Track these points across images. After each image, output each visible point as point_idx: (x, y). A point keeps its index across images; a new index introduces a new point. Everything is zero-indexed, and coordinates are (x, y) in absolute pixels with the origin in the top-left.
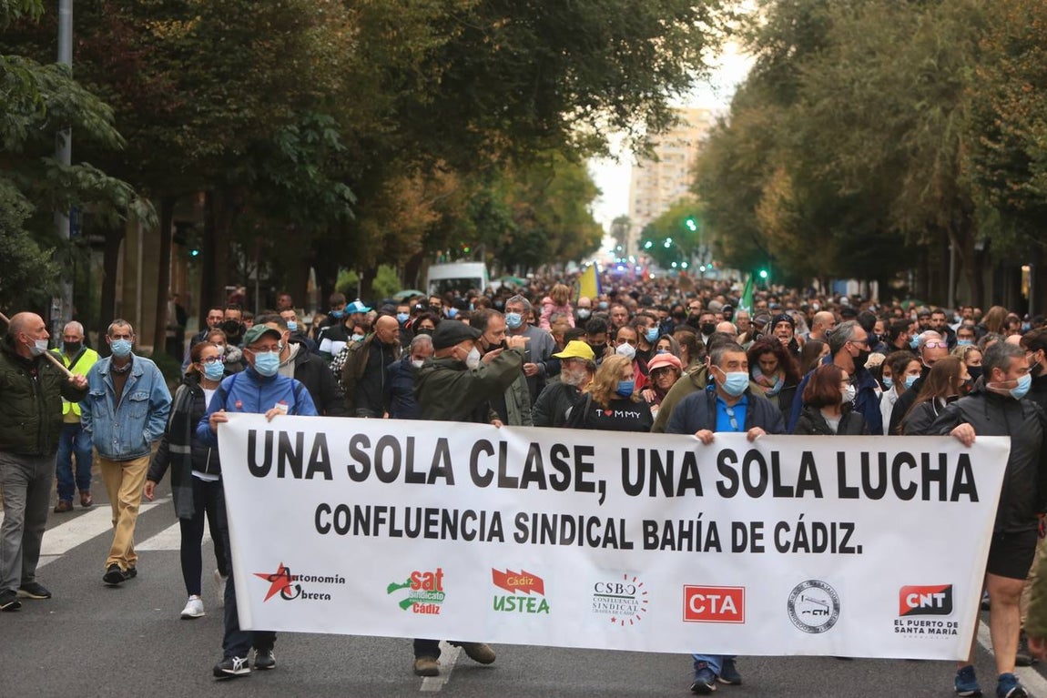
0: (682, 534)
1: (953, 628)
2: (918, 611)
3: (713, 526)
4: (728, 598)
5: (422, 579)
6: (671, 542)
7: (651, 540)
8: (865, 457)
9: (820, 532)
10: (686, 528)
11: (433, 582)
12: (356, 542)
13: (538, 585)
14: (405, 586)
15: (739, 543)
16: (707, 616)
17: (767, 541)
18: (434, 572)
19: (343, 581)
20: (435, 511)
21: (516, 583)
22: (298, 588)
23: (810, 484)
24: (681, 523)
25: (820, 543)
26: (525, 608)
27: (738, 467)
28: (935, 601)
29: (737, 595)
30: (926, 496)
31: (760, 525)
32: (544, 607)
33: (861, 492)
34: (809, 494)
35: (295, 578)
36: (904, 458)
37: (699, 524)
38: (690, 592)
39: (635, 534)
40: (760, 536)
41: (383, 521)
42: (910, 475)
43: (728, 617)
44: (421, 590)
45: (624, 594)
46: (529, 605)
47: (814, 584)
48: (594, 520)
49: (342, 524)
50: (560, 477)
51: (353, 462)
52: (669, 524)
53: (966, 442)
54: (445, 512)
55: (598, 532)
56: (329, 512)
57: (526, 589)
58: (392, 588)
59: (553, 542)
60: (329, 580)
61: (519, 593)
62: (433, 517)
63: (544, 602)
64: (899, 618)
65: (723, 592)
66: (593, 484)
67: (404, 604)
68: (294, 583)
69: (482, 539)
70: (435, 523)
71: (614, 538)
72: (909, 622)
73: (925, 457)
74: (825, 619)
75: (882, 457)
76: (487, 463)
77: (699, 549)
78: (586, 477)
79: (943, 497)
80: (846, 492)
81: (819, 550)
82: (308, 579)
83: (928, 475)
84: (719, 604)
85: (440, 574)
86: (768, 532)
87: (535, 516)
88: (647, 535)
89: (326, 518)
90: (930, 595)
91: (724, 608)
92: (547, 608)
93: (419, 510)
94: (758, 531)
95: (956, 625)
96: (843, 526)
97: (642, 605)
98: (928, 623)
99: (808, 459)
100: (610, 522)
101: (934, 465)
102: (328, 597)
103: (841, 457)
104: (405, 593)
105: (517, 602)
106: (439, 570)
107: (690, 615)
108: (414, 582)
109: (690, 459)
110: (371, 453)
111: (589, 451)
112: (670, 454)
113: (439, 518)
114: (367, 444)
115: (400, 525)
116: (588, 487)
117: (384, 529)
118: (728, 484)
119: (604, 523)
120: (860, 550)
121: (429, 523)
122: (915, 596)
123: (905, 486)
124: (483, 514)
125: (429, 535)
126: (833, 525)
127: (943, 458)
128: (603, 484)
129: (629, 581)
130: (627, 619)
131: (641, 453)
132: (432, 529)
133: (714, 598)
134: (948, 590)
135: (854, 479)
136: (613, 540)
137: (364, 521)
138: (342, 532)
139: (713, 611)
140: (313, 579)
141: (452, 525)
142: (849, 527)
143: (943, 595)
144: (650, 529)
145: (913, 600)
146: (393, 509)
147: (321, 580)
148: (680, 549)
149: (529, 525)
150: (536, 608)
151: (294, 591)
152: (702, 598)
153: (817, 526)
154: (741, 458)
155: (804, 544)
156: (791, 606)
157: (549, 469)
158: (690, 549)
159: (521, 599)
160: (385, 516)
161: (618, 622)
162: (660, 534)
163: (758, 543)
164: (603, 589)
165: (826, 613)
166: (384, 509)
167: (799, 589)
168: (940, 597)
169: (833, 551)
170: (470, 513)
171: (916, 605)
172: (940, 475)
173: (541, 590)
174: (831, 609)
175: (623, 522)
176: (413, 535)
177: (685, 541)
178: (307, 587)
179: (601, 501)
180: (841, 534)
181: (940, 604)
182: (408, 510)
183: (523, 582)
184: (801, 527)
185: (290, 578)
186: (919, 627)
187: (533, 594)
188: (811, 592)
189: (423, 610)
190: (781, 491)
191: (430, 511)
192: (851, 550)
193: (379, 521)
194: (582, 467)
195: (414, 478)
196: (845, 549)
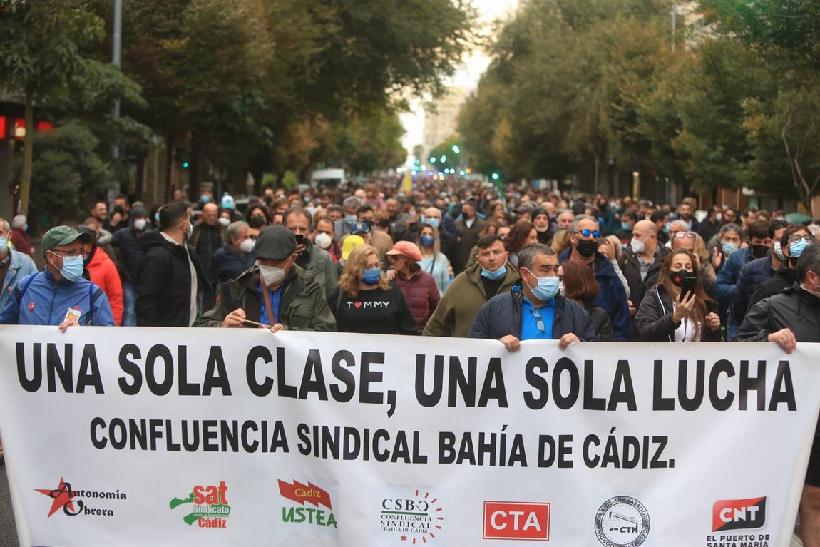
0: (483, 448)
1: (764, 542)
2: (732, 525)
3: (519, 439)
4: (532, 515)
5: (205, 494)
6: (470, 456)
7: (447, 454)
8: (683, 365)
9: (631, 447)
10: (487, 441)
11: (217, 496)
12: (133, 457)
14: (187, 501)
15: (547, 457)
16: (509, 533)
17: (576, 456)
18: (218, 485)
19: (124, 496)
20: (214, 423)
21: (304, 494)
22: (80, 503)
23: (623, 395)
24: (482, 436)
25: (631, 458)
26: (314, 520)
27: (548, 377)
28: (748, 514)
29: (542, 512)
30: (743, 406)
31: (569, 438)
32: (333, 521)
33: (677, 404)
34: (622, 406)
35: (77, 494)
36: (723, 366)
37: (503, 437)
38: (490, 508)
39: (429, 447)
40: (569, 451)
41: (160, 435)
42: (728, 384)
43: (532, 533)
44: (205, 505)
45: (416, 510)
46: (319, 518)
47: (623, 500)
48: (382, 433)
49: (118, 439)
50: (343, 388)
51: (123, 374)
52: (467, 437)
53: (787, 348)
54: (224, 423)
55: (386, 445)
56: (104, 426)
57: (314, 501)
58: (175, 503)
59: (336, 456)
60: (110, 495)
62: (211, 429)
63: (332, 516)
64: (711, 534)
65: (527, 508)
66: (381, 395)
67: (189, 519)
68: (76, 499)
69: (265, 450)
70: (214, 435)
71: (406, 450)
72: (722, 538)
73: (744, 365)
74: (634, 537)
75: (701, 365)
76: (264, 370)
77: (502, 464)
78: (373, 387)
79: (761, 407)
80: (662, 404)
81: (629, 465)
82: (89, 494)
83: (746, 384)
84: (522, 520)
85: (223, 487)
86: (577, 445)
87: (316, 428)
88: (442, 447)
89: (102, 433)
90: (743, 509)
91: (528, 524)
92: (335, 523)
93: (196, 423)
94: (567, 445)
95: (768, 536)
96: (656, 439)
97: (436, 522)
98: (741, 538)
99: (623, 368)
100: (401, 435)
101: (753, 373)
102: (111, 513)
103: (658, 365)
104: (189, 508)
105: (306, 514)
106: (222, 483)
107: (490, 532)
108: (196, 496)
109: (495, 365)
110: (141, 365)
111: (379, 358)
112: (473, 362)
113: (218, 429)
115: (177, 438)
116: (377, 398)
118: (537, 394)
119: (394, 437)
120: (672, 463)
121: (208, 435)
122: (729, 510)
123: (722, 395)
124: (264, 424)
125: (209, 448)
126: (646, 439)
127: (762, 366)
128: (392, 396)
129: (421, 497)
131: (439, 360)
132: (212, 441)
133: (517, 514)
134: (762, 503)
135: (670, 390)
136: (404, 454)
137: (140, 435)
138: (119, 446)
139: (516, 528)
140: (95, 494)
141: (233, 437)
142: (662, 440)
143: (757, 508)
144: (447, 441)
145: (727, 515)
146: (169, 423)
147: (102, 495)
148: (481, 463)
149: (311, 436)
150: (326, 521)
151: (77, 508)
152: (504, 515)
153: (628, 440)
154: (551, 368)
155: (615, 459)
156: (598, 523)
157: (330, 378)
158: (492, 463)
159: (311, 511)
160: (161, 429)
162: (457, 447)
163: (567, 457)
164: (391, 505)
165: (635, 530)
166: (159, 423)
167: (607, 506)
168: (754, 510)
169: (645, 466)
170: (250, 424)
171: (729, 520)
172: (758, 383)
174: (640, 526)
175: (416, 435)
176: (192, 448)
177: (487, 456)
178: (90, 503)
179: (390, 413)
180: (653, 448)
181: (752, 518)
182: (184, 423)
183: (311, 494)
184: (612, 440)
185: (72, 494)
186: (732, 542)
187: (321, 507)
188: (619, 509)
189: (210, 524)
190: (593, 404)
191: (207, 424)
192: (663, 465)
193: (155, 435)
194: (368, 376)
195: (188, 389)
196: (657, 464)
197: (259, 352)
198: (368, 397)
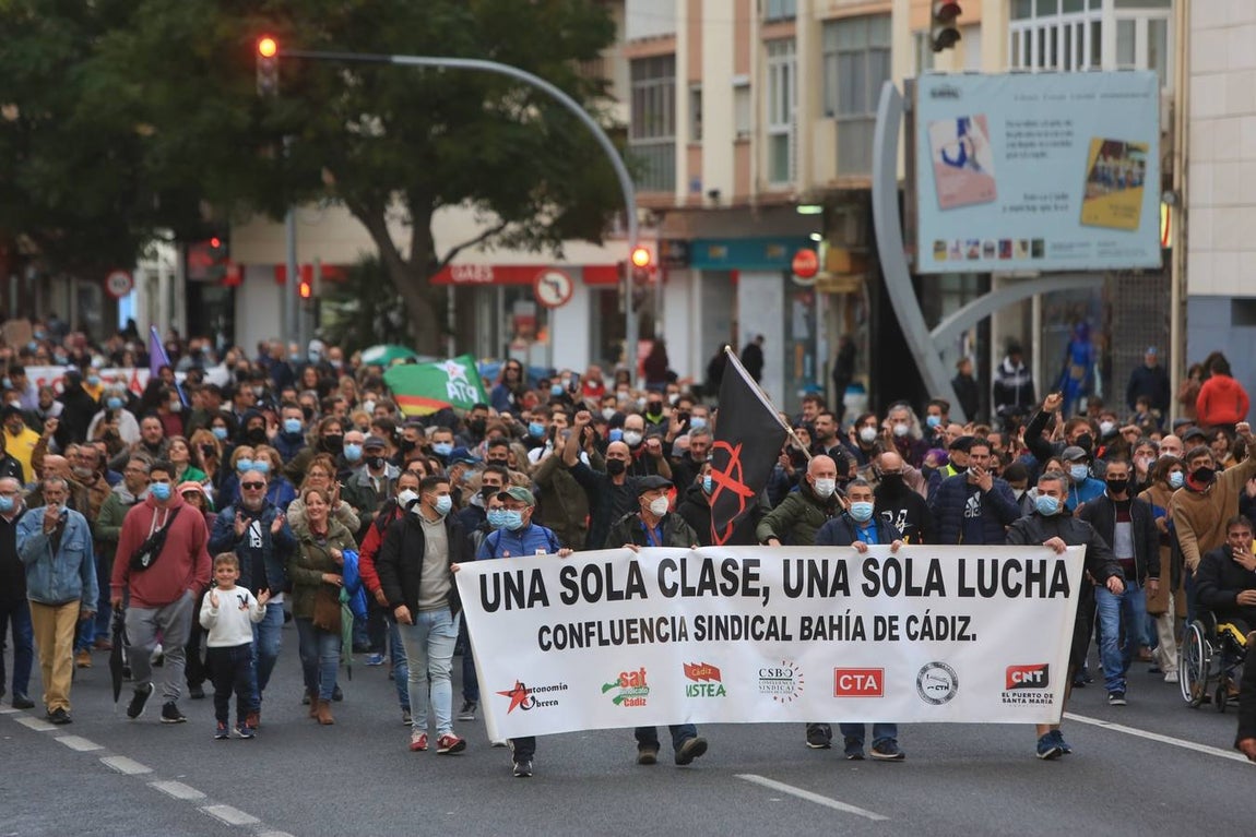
0: (832, 627)
1: (1049, 699)
2: (1021, 685)
3: (859, 619)
4: (871, 677)
5: (629, 678)
6: (823, 633)
7: (806, 633)
8: (981, 563)
9: (942, 624)
10: (836, 622)
11: (638, 680)
12: (573, 653)
13: (715, 674)
14: (616, 685)
15: (880, 633)
16: (854, 692)
17: (901, 632)
18: (638, 671)
19: (565, 687)
20: (635, 621)
21: (698, 673)
22: (533, 698)
23: (935, 585)
24: (831, 618)
25: (942, 633)
26: (706, 693)
27: (879, 573)
28: (1034, 677)
29: (878, 675)
30: (1029, 594)
31: (896, 618)
32: (722, 691)
33: (977, 591)
34: (934, 593)
35: (530, 691)
36: (1012, 564)
37: (848, 618)
38: (840, 673)
39: (793, 628)
40: (896, 628)
41: (593, 634)
42: (1016, 578)
43: (870, 692)
44: (629, 687)
45: (783, 677)
46: (709, 690)
47: (937, 665)
48: (759, 619)
49: (560, 641)
50: (729, 585)
51: (564, 589)
52: (821, 619)
53: (1061, 551)
54: (642, 621)
55: (761, 628)
56: (549, 632)
57: (706, 678)
58: (606, 688)
59: (726, 638)
60: (555, 688)
61: (701, 682)
62: (633, 626)
63: (721, 687)
64: (1006, 691)
65: (866, 673)
66: (758, 590)
67: (617, 701)
68: (529, 695)
69: (674, 640)
70: (635, 631)
71: (776, 631)
72: (1014, 694)
73: (1029, 563)
74: (946, 693)
75: (995, 563)
76: (672, 577)
77: (847, 639)
78: (752, 585)
79: (1042, 595)
80: (965, 592)
81: (940, 638)
82: (539, 690)
83: (1031, 577)
84: (864, 682)
85: (643, 672)
86: (901, 623)
87: (710, 618)
88: (803, 628)
89: (547, 638)
90: (1030, 673)
91: (868, 685)
92: (724, 692)
93: (621, 622)
94: (894, 623)
95: (1051, 696)
96: (961, 619)
97: (798, 685)
98: (1029, 695)
99: (935, 564)
100: (773, 619)
101: (1036, 569)
102: (556, 703)
103: (962, 563)
104: (616, 692)
105: (700, 689)
106: (642, 669)
107: (839, 692)
108: (622, 681)
109: (842, 565)
110: (578, 580)
111: (756, 563)
112: (825, 563)
113: (637, 626)
114: (574, 573)
115: (606, 635)
116: (755, 593)
117: (594, 640)
118: (871, 586)
119: (767, 621)
120: (974, 639)
121: (630, 631)
122: (1019, 673)
123: (1012, 586)
124: (673, 619)
125: (631, 641)
126: (953, 618)
127: (1043, 563)
128: (766, 590)
129: (787, 666)
130: (786, 696)
131: (800, 563)
132: (633, 636)
133: (859, 677)
134: (1045, 668)
135: (971, 581)
136: (775, 634)
137: (577, 636)
138: (561, 647)
139: (859, 688)
140: (543, 689)
141: (650, 631)
142: (966, 620)
143: (1041, 672)
144: (807, 624)
145: (1017, 677)
146: (600, 623)
147: (549, 689)
148: (831, 638)
149: (706, 625)
150: (715, 692)
151: (530, 702)
152: (850, 678)
153: (940, 619)
154: (881, 565)
155: (930, 634)
156: (919, 683)
157: (720, 579)
158: (840, 638)
159: (703, 686)
160: (594, 629)
161: (779, 699)
162: (813, 628)
163: (895, 633)
164: (765, 674)
165: (947, 688)
166: (592, 624)
167: (925, 670)
168: (1039, 674)
169: (953, 639)
170: (663, 620)
171: (1019, 681)
172: (1041, 577)
173: (718, 679)
174: (951, 685)
175: (784, 619)
176: (618, 642)
177: (836, 633)
178: (540, 697)
179: (765, 603)
180: (959, 625)
181: (1039, 680)
182: (612, 622)
183: (704, 672)
184: (927, 619)
185: (526, 692)
186: (1022, 698)
187: (712, 681)
188: (934, 672)
189: (633, 703)
190: (912, 591)
191: (630, 622)
192: (967, 638)
193: (590, 634)
194: (748, 577)
195: (614, 596)
196: (962, 637)
197: (667, 563)
198: (748, 592)
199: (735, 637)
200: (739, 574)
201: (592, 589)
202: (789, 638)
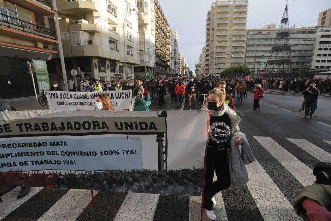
8: (118, 93)
12: (62, 106)
30: (125, 98)
34: (112, 98)
36: (123, 93)
42: (124, 95)
48: (88, 102)
50: (84, 98)
51: (60, 96)
54: (71, 102)
55: (89, 104)
69: (75, 105)
73: (125, 93)
75: (120, 93)
76: (76, 96)
78: (87, 97)
79: (127, 98)
80: (117, 98)
87: (82, 102)
89: (58, 103)
100: (90, 102)
103: (116, 93)
110: (62, 95)
112: (96, 94)
114: (62, 94)
115: (66, 104)
116: (87, 98)
117: (64, 104)
120: (118, 105)
123: (123, 97)
125: (70, 105)
127: (127, 93)
128: (89, 98)
131: (93, 94)
135: (117, 96)
136: (90, 105)
137: (62, 103)
138: (60, 105)
141: (72, 104)
142: (117, 102)
157: (82, 97)
166: (64, 102)
170: (74, 102)
172: (127, 95)
176: (68, 105)
179: (89, 100)
180: (116, 103)
182: (67, 102)
191: (69, 102)
194: (86, 96)
195: (68, 98)
196: (116, 105)
197: (75, 94)
199: (85, 105)
200: (85, 96)
201: (64, 97)
202: (92, 105)
